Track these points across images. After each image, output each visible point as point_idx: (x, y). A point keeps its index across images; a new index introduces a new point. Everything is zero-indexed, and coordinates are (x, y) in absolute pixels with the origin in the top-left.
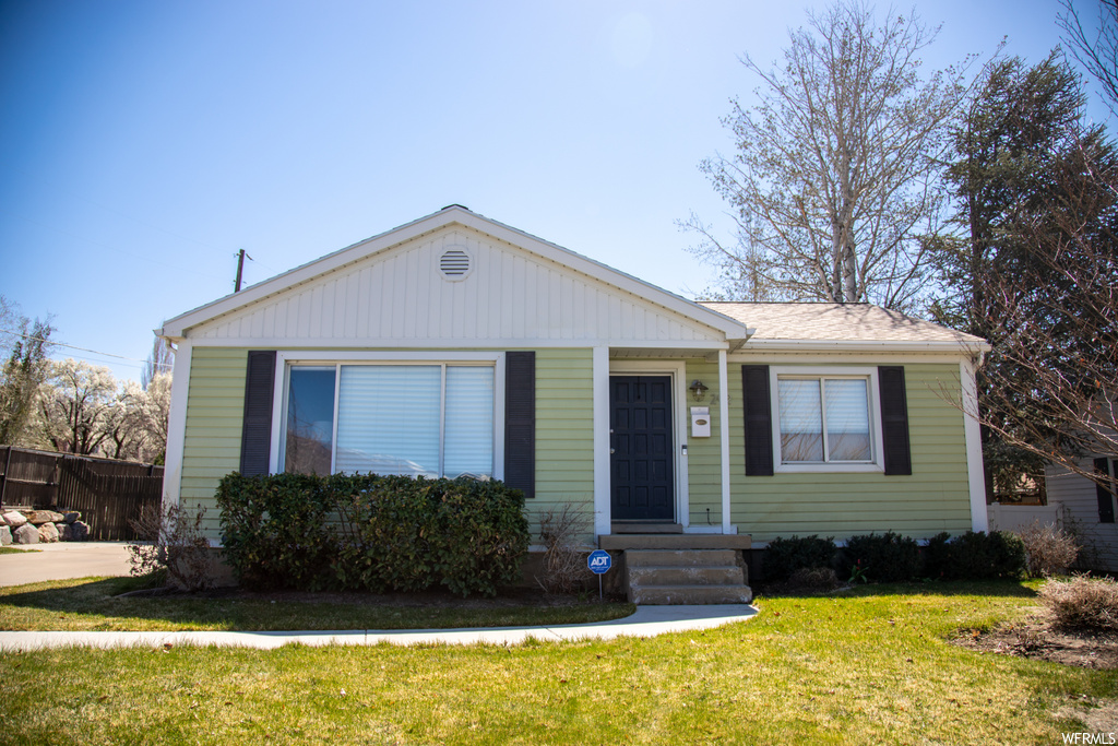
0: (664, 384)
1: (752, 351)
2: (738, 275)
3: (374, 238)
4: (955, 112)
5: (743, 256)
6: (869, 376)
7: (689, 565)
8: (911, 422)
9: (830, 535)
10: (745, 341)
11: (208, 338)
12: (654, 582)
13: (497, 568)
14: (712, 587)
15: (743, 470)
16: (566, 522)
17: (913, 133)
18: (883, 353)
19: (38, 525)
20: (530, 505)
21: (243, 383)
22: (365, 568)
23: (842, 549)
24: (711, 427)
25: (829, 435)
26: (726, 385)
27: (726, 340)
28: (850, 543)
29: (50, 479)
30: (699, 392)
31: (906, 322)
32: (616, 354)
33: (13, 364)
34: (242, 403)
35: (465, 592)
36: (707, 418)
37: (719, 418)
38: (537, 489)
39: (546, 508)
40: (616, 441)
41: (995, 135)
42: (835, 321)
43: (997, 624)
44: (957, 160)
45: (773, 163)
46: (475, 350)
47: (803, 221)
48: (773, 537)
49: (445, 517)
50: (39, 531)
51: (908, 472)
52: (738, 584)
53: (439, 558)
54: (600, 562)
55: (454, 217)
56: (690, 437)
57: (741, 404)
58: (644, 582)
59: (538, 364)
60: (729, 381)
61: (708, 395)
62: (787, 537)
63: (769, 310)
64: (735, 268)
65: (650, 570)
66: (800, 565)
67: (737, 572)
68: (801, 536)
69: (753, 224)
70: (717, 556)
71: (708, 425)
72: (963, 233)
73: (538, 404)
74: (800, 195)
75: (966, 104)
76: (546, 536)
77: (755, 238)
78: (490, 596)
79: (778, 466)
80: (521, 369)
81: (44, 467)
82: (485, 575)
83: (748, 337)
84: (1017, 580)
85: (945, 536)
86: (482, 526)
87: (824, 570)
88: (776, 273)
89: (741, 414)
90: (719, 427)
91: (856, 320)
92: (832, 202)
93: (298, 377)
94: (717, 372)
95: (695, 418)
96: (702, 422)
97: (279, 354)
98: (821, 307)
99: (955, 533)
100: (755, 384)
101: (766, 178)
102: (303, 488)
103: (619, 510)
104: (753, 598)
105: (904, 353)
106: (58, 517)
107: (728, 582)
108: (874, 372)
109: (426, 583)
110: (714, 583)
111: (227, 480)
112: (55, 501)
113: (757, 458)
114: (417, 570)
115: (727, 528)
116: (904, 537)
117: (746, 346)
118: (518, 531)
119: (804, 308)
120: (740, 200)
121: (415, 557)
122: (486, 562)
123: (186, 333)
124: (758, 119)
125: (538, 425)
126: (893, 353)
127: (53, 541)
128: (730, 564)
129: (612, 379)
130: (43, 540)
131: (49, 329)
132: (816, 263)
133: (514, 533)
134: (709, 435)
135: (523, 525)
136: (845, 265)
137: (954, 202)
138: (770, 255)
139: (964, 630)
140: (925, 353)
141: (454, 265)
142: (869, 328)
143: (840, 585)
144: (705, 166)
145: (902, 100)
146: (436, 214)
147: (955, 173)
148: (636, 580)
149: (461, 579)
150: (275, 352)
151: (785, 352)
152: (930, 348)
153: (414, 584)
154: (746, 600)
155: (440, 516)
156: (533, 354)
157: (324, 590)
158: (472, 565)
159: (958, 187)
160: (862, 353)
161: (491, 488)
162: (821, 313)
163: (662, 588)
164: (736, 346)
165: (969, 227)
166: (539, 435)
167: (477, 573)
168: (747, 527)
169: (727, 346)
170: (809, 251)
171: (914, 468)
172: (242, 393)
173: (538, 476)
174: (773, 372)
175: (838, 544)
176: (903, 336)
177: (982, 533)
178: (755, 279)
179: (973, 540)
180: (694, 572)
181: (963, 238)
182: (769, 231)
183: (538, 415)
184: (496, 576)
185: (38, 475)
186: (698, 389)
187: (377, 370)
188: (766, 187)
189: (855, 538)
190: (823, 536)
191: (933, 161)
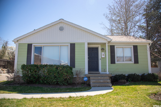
0: (97, 49)
1: (112, 43)
2: (109, 32)
3: (48, 25)
4: (144, 5)
5: (110, 29)
6: (131, 47)
7: (101, 80)
8: (138, 55)
9: (125, 74)
10: (110, 41)
11: (21, 42)
12: (95, 83)
13: (68, 80)
14: (105, 84)
15: (110, 63)
16: (80, 72)
17: (137, 9)
18: (134, 43)
19: (3, 71)
20: (74, 69)
21: (27, 49)
22: (45, 80)
23: (127, 76)
24: (105, 56)
25: (125, 57)
26: (107, 49)
27: (107, 41)
28: (128, 75)
29: (5, 64)
30: (103, 50)
31: (137, 38)
32: (89, 44)
33: (3, 47)
34: (27, 52)
35: (62, 85)
36: (104, 54)
37: (106, 54)
38: (75, 66)
39: (77, 70)
40: (89, 58)
41: (151, 9)
42: (125, 38)
43: (158, 93)
44: (144, 13)
45: (115, 14)
46: (65, 43)
47: (120, 23)
48: (115, 74)
49: (59, 72)
50: (3, 72)
51: (138, 63)
52: (109, 83)
53: (58, 79)
54: (86, 79)
55: (61, 21)
56: (101, 57)
57: (110, 52)
58: (93, 83)
59: (76, 45)
60: (108, 48)
61: (104, 50)
62: (118, 74)
63: (114, 37)
64: (109, 31)
65: (94, 81)
66: (120, 79)
67: (109, 81)
68: (120, 74)
69: (112, 24)
70: (106, 78)
71: (104, 55)
72: (145, 25)
73: (76, 52)
74: (119, 19)
75: (146, 4)
76: (76, 74)
77: (112, 26)
78: (66, 85)
79: (116, 62)
80: (73, 46)
81: (4, 62)
82: (66, 82)
83: (111, 40)
84: (157, 82)
85: (144, 74)
86: (65, 73)
87: (124, 80)
88: (115, 31)
89: (110, 53)
90: (106, 56)
91: (129, 38)
92: (124, 20)
93: (36, 48)
94: (106, 47)
95: (102, 54)
96: (103, 55)
97: (33, 44)
98: (123, 36)
99: (146, 74)
100: (112, 49)
101: (114, 17)
102: (35, 67)
103: (89, 70)
104: (112, 86)
105: (137, 43)
106: (6, 70)
107: (108, 83)
108: (132, 47)
109: (55, 83)
110: (105, 83)
111: (22, 65)
112: (6, 67)
113: (113, 61)
114: (54, 81)
115: (108, 73)
116: (137, 74)
117: (111, 42)
118: (71, 74)
119: (120, 36)
120: (109, 20)
121: (54, 79)
122: (66, 79)
123: (17, 41)
124: (113, 7)
125: (76, 56)
126: (136, 43)
127: (5, 73)
128: (108, 79)
129: (88, 48)
130: (4, 73)
131: (8, 42)
132: (122, 30)
133: (71, 75)
134: (104, 57)
135: (72, 73)
136: (126, 30)
137: (144, 20)
138: (114, 28)
139: (152, 94)
140: (141, 43)
141: (61, 29)
142: (131, 39)
143: (127, 83)
144: (104, 15)
145: (135, 4)
146: (58, 21)
147: (144, 15)
148: (92, 82)
149: (61, 82)
150: (32, 44)
151: (117, 43)
152: (142, 42)
153: (54, 83)
154: (111, 86)
155: (58, 72)
156: (75, 44)
157: (39, 84)
158: (63, 80)
159: (144, 17)
160: (130, 43)
161: (67, 66)
162: (123, 37)
163: (96, 84)
164: (109, 42)
165: (146, 24)
166: (76, 57)
167: (64, 81)
168: (111, 72)
169: (108, 42)
170: (121, 28)
171: (139, 63)
172: (27, 51)
173: (76, 64)
174: (115, 47)
175: (126, 75)
176: (137, 40)
177: (150, 73)
178: (112, 32)
179: (149, 74)
180: (102, 81)
181: (145, 26)
182: (114, 25)
183: (76, 54)
184: (67, 82)
185: (3, 63)
186: (103, 49)
187: (49, 47)
188: (114, 18)
189: (129, 74)
190: (124, 74)
191: (140, 13)
